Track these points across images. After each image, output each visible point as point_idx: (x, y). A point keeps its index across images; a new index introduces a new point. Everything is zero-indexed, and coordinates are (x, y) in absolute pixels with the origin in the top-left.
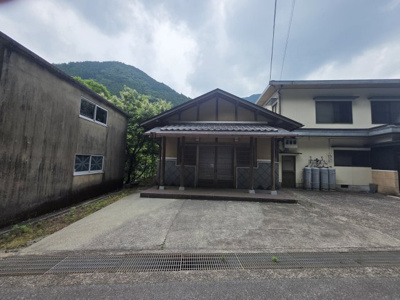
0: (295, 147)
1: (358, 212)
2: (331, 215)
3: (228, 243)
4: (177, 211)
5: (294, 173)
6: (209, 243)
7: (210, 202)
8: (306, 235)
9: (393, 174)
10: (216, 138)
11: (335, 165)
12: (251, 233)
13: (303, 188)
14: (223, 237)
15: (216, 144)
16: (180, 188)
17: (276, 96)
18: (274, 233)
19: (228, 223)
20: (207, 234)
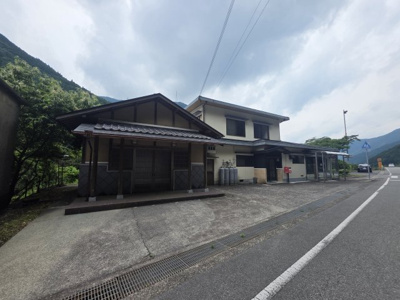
0: (214, 152)
1: (257, 196)
2: (248, 200)
3: (204, 235)
4: (134, 221)
5: (212, 173)
6: (190, 240)
7: (160, 206)
8: (244, 216)
9: (264, 170)
10: (155, 142)
11: (237, 166)
12: (213, 224)
13: (219, 184)
14: (196, 232)
15: (154, 148)
16: (118, 197)
17: (201, 109)
18: (226, 219)
19: (191, 220)
20: (183, 233)
